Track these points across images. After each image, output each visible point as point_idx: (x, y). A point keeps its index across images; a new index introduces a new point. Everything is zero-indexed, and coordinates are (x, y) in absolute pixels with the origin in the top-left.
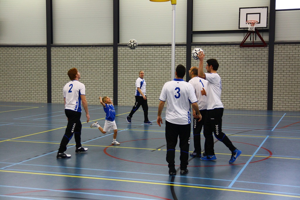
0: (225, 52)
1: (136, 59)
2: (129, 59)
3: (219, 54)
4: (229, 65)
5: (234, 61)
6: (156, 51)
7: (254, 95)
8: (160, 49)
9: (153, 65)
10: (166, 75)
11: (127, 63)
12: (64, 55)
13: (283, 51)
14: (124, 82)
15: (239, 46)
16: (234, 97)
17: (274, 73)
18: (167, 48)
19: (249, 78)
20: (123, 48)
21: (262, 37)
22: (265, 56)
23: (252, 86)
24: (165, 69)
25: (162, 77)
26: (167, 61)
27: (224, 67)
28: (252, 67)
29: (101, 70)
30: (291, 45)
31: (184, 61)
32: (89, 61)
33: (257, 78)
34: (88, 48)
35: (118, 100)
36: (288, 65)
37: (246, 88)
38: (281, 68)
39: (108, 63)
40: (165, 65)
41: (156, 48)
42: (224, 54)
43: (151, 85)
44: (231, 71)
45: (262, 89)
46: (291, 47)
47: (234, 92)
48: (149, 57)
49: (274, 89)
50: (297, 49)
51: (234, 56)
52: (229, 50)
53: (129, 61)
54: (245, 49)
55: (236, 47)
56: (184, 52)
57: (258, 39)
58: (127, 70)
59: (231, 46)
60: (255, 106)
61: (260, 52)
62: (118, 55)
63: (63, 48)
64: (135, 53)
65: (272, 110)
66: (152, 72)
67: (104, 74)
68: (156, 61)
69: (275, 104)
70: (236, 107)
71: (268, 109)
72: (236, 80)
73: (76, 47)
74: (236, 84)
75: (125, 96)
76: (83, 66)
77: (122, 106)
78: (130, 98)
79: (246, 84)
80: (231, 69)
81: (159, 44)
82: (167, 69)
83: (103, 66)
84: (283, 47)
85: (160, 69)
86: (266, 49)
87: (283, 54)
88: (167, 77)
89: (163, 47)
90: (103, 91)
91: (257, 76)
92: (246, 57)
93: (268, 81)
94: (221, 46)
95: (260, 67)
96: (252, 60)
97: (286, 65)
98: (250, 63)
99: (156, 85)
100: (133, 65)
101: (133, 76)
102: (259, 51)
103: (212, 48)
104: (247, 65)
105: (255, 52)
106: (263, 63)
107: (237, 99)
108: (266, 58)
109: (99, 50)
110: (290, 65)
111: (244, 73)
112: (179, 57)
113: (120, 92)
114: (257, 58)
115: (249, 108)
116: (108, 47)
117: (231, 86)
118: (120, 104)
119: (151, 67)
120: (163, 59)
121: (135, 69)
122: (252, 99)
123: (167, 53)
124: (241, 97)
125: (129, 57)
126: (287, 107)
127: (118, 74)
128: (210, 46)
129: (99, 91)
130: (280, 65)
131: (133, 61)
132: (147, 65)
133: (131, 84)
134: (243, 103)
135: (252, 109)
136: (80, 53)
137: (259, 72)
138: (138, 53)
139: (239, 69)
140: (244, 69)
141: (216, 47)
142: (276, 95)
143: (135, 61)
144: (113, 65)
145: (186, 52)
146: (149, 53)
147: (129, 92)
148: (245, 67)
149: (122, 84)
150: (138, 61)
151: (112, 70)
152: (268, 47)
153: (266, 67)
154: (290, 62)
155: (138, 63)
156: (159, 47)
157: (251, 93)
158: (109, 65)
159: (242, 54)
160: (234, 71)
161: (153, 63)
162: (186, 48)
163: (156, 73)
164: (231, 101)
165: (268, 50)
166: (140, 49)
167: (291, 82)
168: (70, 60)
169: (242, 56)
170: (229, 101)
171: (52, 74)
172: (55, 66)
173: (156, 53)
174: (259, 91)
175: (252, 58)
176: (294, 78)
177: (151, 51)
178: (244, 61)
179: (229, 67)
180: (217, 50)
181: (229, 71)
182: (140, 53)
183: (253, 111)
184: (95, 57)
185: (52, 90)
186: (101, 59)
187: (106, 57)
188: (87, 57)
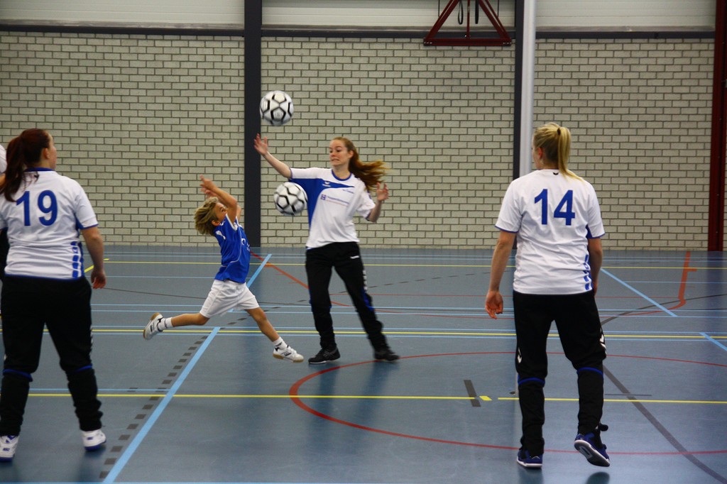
0: (377, 60)
1: (57, 77)
2: (30, 76)
3: (355, 67)
4: (388, 103)
5: (405, 89)
6: (133, 50)
7: (471, 200)
8: (151, 43)
9: (125, 99)
10: (172, 135)
11: (24, 90)
13: (559, 61)
15: (421, 40)
16: (405, 207)
18: (176, 44)
19: (454, 145)
21: (496, 13)
22: (505, 75)
23: (464, 173)
24: (168, 114)
25: (159, 142)
26: (175, 86)
27: (373, 109)
28: (463, 110)
30: (583, 41)
31: (235, 87)
33: (480, 145)
36: (574, 104)
37: (445, 180)
38: (554, 114)
40: (169, 100)
41: (134, 42)
42: (373, 67)
43: (119, 169)
44: (396, 124)
45: (495, 180)
46: (585, 47)
47: (406, 193)
48: (107, 71)
50: (600, 54)
51: (405, 75)
52: (390, 54)
53: (31, 83)
54: (440, 51)
55: (410, 42)
56: (235, 59)
57: (484, 21)
59: (397, 40)
60: (472, 235)
61: (490, 61)
64: (57, 55)
66: (121, 124)
68: (134, 85)
70: (413, 241)
72: (412, 152)
74: (412, 166)
79: (445, 166)
80: (396, 117)
81: (143, 27)
82: (175, 114)
84: (558, 47)
85: (151, 114)
86: (508, 54)
87: (559, 68)
88: (175, 142)
89: (161, 37)
91: (479, 138)
92: (444, 79)
94: (363, 40)
95: (490, 110)
96: (465, 89)
97: (567, 103)
98: (457, 96)
99: (135, 169)
100: (50, 98)
102: (486, 58)
103: (332, 46)
104: (447, 103)
105: (472, 61)
106: (497, 97)
107: (415, 214)
108: (507, 82)
110: (580, 104)
111: (437, 131)
112: (219, 73)
114: (480, 82)
115: (453, 242)
119: (117, 106)
120: (159, 79)
121: (57, 112)
122: (464, 214)
123: (175, 58)
124: (429, 207)
125: (31, 69)
128: (324, 39)
130: (550, 104)
131: (49, 83)
132: (101, 99)
134: (437, 228)
135: (465, 247)
137: (484, 128)
138: (64, 56)
139: (421, 117)
140: (438, 117)
141: (347, 42)
143: (57, 84)
145: (242, 59)
146: (107, 56)
148: (439, 110)
150: (67, 84)
152: (513, 48)
153: (506, 110)
154: (582, 97)
155: (65, 91)
156: (146, 39)
157: (462, 194)
159: (430, 68)
160: (406, 124)
161: (123, 92)
162: (242, 45)
163: (134, 128)
164: (396, 221)
166: (73, 41)
167: (583, 160)
169: (431, 75)
173: (134, 57)
174: (487, 187)
175: (463, 82)
176: (594, 146)
177: (116, 50)
178: (438, 89)
179: (389, 110)
180: (348, 53)
181: (390, 124)
182: (73, 56)
183: (467, 251)
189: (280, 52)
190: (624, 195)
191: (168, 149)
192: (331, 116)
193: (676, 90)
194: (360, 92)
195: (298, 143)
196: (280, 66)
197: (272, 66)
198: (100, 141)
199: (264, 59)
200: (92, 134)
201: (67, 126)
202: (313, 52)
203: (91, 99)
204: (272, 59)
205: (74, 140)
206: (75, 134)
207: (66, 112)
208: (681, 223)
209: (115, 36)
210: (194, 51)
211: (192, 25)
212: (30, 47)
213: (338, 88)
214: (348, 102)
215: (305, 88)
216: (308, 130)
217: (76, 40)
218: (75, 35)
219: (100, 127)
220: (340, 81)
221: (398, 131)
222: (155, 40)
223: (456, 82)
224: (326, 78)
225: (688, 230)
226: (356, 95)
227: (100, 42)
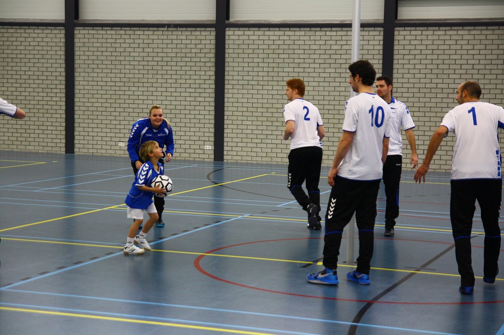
0: (475, 42)
1: (266, 56)
2: (250, 56)
3: (459, 47)
4: (481, 72)
5: (493, 62)
6: (312, 38)
8: (323, 33)
9: (306, 70)
11: (246, 65)
12: (104, 45)
14: (239, 109)
18: (339, 33)
20: (239, 32)
24: (332, 80)
25: (326, 98)
26: (338, 61)
29: (187, 81)
32: (160, 59)
34: (158, 30)
35: (225, 148)
39: (203, 64)
40: (333, 70)
41: (313, 33)
42: (471, 47)
48: (296, 52)
51: (494, 52)
52: (484, 37)
53: (251, 60)
55: (499, 29)
56: (377, 43)
58: (246, 83)
59: (489, 28)
62: (227, 46)
63: (102, 30)
64: (266, 42)
67: (193, 90)
68: (312, 61)
73: (132, 29)
75: (240, 140)
76: (146, 72)
77: (232, 164)
78: (251, 145)
81: (319, 22)
82: (337, 80)
83: (191, 73)
85: (322, 79)
88: (337, 98)
89: (330, 29)
90: (192, 129)
94: (465, 28)
100: (261, 69)
101: (260, 96)
103: (443, 33)
109: (183, 34)
113: (230, 131)
116: (204, 29)
118: (229, 157)
120: (328, 56)
121: (265, 78)
123: (338, 43)
127: (226, 91)
128: (437, 28)
129: (183, 129)
131: (261, 60)
132: (291, 70)
133: (255, 114)
136: (141, 41)
138: (271, 42)
141: (453, 30)
143: (266, 60)
144: (213, 69)
145: (382, 43)
146: (296, 42)
147: (250, 132)
149: (235, 113)
150: (272, 60)
151: (213, 82)
155: (270, 65)
156: (321, 31)
158: (206, 69)
160: (494, 86)
162: (382, 33)
166: (277, 33)
168: (118, 58)
171: (76, 87)
172: (82, 70)
173: (313, 42)
177: (302, 38)
179: (482, 77)
180: (454, 37)
182: (276, 42)
184: (174, 50)
185: (76, 125)
186: (188, 55)
187: (199, 51)
188: (155, 50)
189: (407, 38)
191: (331, 103)
192: (441, 81)
194: (461, 65)
195: (417, 100)
196: (407, 47)
197: (401, 47)
199: (396, 43)
201: (270, 88)
202: (430, 37)
204: (401, 42)
205: (274, 97)
206: (275, 92)
207: (271, 79)
209: (302, 29)
211: (351, 21)
212: (251, 37)
213: (446, 62)
214: (452, 71)
215: (423, 62)
216: (425, 91)
217: (278, 32)
218: (278, 29)
220: (448, 57)
222: (326, 31)
224: (438, 55)
226: (459, 67)
227: (292, 33)
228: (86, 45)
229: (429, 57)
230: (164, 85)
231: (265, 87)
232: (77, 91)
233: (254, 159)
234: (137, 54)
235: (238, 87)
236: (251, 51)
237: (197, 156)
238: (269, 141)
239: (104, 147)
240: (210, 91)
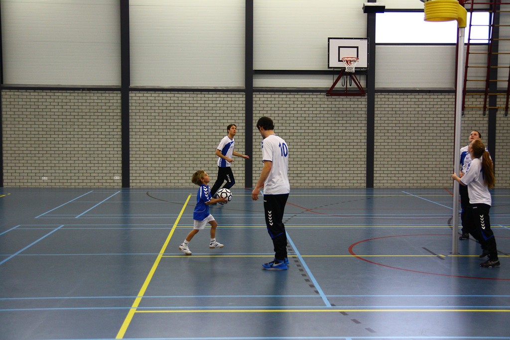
0: (305, 103)
1: (161, 111)
2: (149, 111)
3: (295, 106)
4: (310, 122)
6: (195, 99)
7: (348, 166)
8: (203, 96)
9: (191, 121)
11: (146, 117)
12: (28, 103)
13: (387, 103)
14: (141, 149)
15: (325, 94)
16: (318, 169)
17: (375, 134)
18: (214, 96)
19: (340, 141)
20: (139, 94)
21: (359, 81)
22: (363, 109)
23: (344, 153)
24: (210, 127)
25: (206, 140)
26: (214, 115)
27: (303, 125)
28: (344, 125)
29: (100, 130)
30: (397, 94)
31: (241, 115)
32: (76, 114)
33: (352, 141)
34: (74, 93)
35: (131, 178)
36: (394, 122)
38: (385, 127)
39: (112, 117)
40: (211, 121)
41: (196, 95)
42: (303, 106)
43: (188, 153)
44: (314, 131)
45: (359, 156)
46: (398, 97)
47: (318, 163)
48: (183, 108)
49: (375, 156)
50: (405, 100)
51: (318, 109)
52: (311, 100)
53: (149, 114)
54: (334, 98)
55: (320, 95)
56: (241, 102)
57: (354, 85)
58: (146, 130)
59: (314, 93)
60: (348, 181)
61: (356, 103)
62: (130, 104)
63: (26, 92)
64: (161, 102)
65: (373, 186)
66: (189, 132)
67: (104, 136)
68: (196, 115)
69: (378, 178)
70: (321, 185)
71: (367, 186)
72: (321, 144)
73: (52, 91)
74: (321, 150)
75: (142, 171)
76: (65, 123)
77: (136, 189)
78: (152, 175)
79: (336, 150)
81: (199, 88)
82: (214, 128)
83: (102, 124)
84: (386, 96)
85: (203, 127)
86: (364, 100)
87: (387, 106)
88: (214, 140)
89: (207, 93)
90: (104, 165)
91: (351, 138)
92: (335, 111)
93: (367, 145)
94: (299, 93)
95: (356, 125)
96: (345, 116)
97: (391, 122)
98: (341, 119)
99: (196, 153)
100: (157, 121)
101: (157, 140)
102: (354, 101)
103: (285, 96)
104: (337, 122)
105: (348, 103)
106: (359, 119)
107: (322, 172)
108: (364, 112)
109: (95, 96)
110: (396, 122)
111: (332, 134)
112: (234, 109)
113: (134, 165)
114: (352, 112)
115: (340, 185)
116: (112, 92)
117: (314, 153)
118: (134, 184)
119: (187, 124)
120: (207, 112)
121: (160, 127)
122: (345, 172)
123: (214, 102)
124: (329, 169)
126: (393, 182)
127: (130, 137)
128: (281, 93)
129: (96, 165)
130: (383, 122)
131: (157, 114)
132: (180, 121)
133: (153, 153)
134: (333, 178)
135: (345, 187)
136: (60, 100)
137: (354, 133)
138: (164, 102)
139: (325, 128)
140: (333, 128)
141: (292, 95)
142: (378, 166)
143: (160, 114)
144: (120, 121)
145: (244, 102)
146: (183, 102)
147: (149, 165)
148: (333, 125)
149: (138, 153)
151: (120, 130)
152: (366, 97)
153: (364, 125)
154: (397, 119)
155: (164, 118)
156: (201, 94)
157: (344, 163)
158: (114, 121)
159: (329, 106)
161: (190, 118)
162: (244, 96)
163: (195, 134)
164: (314, 175)
165: (366, 100)
166: (168, 95)
167: (398, 147)
168: (40, 113)
169: (329, 109)
170: (311, 175)
171: (4, 136)
172: (9, 123)
173: (196, 102)
174: (355, 159)
175: (344, 112)
176: (403, 141)
177: (187, 99)
178: (333, 116)
179: (311, 125)
180: (292, 99)
181: (311, 131)
182: (168, 102)
183: (346, 189)
184: (88, 107)
185: (4, 165)
186: (99, 111)
187: (108, 108)
188: (72, 107)
189: (261, 99)
190: (416, 163)
192: (284, 128)
193: (438, 116)
196: (261, 106)
197: (258, 106)
198: (180, 140)
199: (254, 102)
200: (176, 137)
201: (165, 134)
203: (176, 121)
204: (258, 102)
205: (168, 140)
206: (169, 137)
207: (165, 127)
208: (441, 175)
209: (187, 93)
210: (222, 99)
211: (221, 87)
212: (149, 98)
213: (287, 115)
214: (292, 122)
217: (169, 95)
218: (169, 92)
219: (180, 134)
220: (288, 112)
221: (315, 134)
222: (205, 94)
223: (341, 112)
224: (282, 111)
225: (444, 178)
226: (296, 118)
227: (180, 95)
228: (12, 103)
229: (276, 112)
230: (80, 133)
231: (160, 134)
232: (4, 139)
233: (153, 185)
234: (57, 110)
235: (140, 133)
236: (149, 108)
237: (108, 184)
238: (165, 172)
239: (29, 181)
240: (117, 136)
